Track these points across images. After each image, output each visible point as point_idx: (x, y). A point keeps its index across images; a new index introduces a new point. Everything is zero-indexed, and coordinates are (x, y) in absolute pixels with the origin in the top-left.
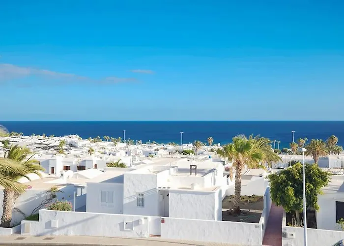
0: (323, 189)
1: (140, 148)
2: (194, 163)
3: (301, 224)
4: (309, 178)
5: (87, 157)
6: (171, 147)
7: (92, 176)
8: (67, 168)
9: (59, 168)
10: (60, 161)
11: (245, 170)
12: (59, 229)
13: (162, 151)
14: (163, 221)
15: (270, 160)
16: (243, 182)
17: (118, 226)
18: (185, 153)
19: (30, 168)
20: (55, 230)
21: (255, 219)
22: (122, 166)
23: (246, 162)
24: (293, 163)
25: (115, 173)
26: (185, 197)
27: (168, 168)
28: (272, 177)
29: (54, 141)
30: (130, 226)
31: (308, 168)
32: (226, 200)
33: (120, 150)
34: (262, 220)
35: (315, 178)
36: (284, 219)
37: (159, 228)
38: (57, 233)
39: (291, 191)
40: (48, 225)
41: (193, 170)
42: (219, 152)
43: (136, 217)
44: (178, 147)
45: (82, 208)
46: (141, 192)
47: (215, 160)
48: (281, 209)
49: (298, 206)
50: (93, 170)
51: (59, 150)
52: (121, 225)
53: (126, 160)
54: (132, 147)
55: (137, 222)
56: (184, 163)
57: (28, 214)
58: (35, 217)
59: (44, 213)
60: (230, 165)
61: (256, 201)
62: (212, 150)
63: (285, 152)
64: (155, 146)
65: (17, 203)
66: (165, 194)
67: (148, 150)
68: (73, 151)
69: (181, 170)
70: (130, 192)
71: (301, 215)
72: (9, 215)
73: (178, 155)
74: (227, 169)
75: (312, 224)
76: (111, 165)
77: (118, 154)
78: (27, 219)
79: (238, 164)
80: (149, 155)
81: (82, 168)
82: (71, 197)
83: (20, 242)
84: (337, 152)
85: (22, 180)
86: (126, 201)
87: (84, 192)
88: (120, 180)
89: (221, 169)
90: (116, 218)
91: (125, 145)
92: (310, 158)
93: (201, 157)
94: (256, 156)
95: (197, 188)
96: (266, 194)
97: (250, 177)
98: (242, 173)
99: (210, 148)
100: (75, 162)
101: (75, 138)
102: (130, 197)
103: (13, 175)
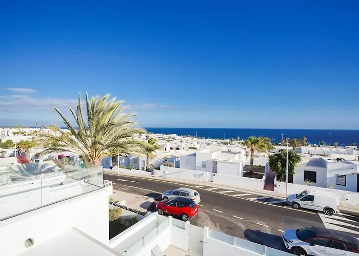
0: (298, 164)
1: (204, 141)
2: (230, 149)
3: (284, 180)
4: (290, 158)
5: (180, 144)
6: (218, 141)
7: (183, 153)
8: (171, 149)
9: (168, 149)
10: (168, 145)
11: (255, 153)
12: (169, 174)
13: (215, 143)
14: (214, 175)
15: (270, 148)
16: (255, 159)
17: (194, 176)
18: (225, 143)
19: (156, 148)
20: (167, 175)
21: (260, 177)
22: (195, 148)
23: (257, 149)
24: (282, 150)
25: (193, 151)
26: (225, 164)
27: (217, 151)
28: (270, 157)
29: (166, 136)
30: (199, 176)
31: (290, 153)
32: (245, 167)
33: (195, 141)
34: (264, 178)
35: (294, 158)
36: (276, 178)
37: (212, 178)
38: (167, 176)
39: (279, 164)
40: (164, 172)
41: (229, 152)
42: (242, 143)
43: (201, 172)
44: (222, 141)
45: (178, 166)
46: (204, 161)
47: (241, 148)
48: (274, 173)
49: (284, 172)
50: (183, 150)
51: (168, 140)
52: (195, 175)
53: (197, 146)
54: (200, 140)
55: (202, 175)
56: (225, 148)
57: (156, 167)
58: (159, 169)
59: (162, 167)
60: (248, 150)
61: (261, 168)
62: (239, 143)
63: (277, 144)
64: (211, 140)
65: (152, 162)
66: (215, 163)
67: (208, 142)
68: (174, 141)
69: (223, 152)
70: (199, 161)
71: (285, 177)
72: (149, 167)
73: (222, 145)
74: (247, 152)
75: (291, 181)
76: (190, 148)
77: (193, 143)
78: (156, 169)
79: (252, 150)
80: (208, 144)
81: (178, 149)
82: (173, 161)
83: (153, 178)
84: (306, 145)
85: (153, 152)
86: (197, 165)
87: (179, 159)
88: (194, 155)
89: (243, 152)
90: (193, 172)
91: (197, 139)
92: (291, 148)
93: (233, 146)
94: (262, 146)
95: (231, 161)
96: (267, 165)
97: (258, 157)
98: (254, 154)
99: (238, 142)
100: (174, 146)
101: (175, 135)
102: (199, 163)
103: (149, 150)
